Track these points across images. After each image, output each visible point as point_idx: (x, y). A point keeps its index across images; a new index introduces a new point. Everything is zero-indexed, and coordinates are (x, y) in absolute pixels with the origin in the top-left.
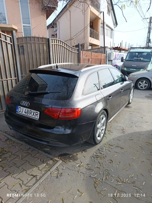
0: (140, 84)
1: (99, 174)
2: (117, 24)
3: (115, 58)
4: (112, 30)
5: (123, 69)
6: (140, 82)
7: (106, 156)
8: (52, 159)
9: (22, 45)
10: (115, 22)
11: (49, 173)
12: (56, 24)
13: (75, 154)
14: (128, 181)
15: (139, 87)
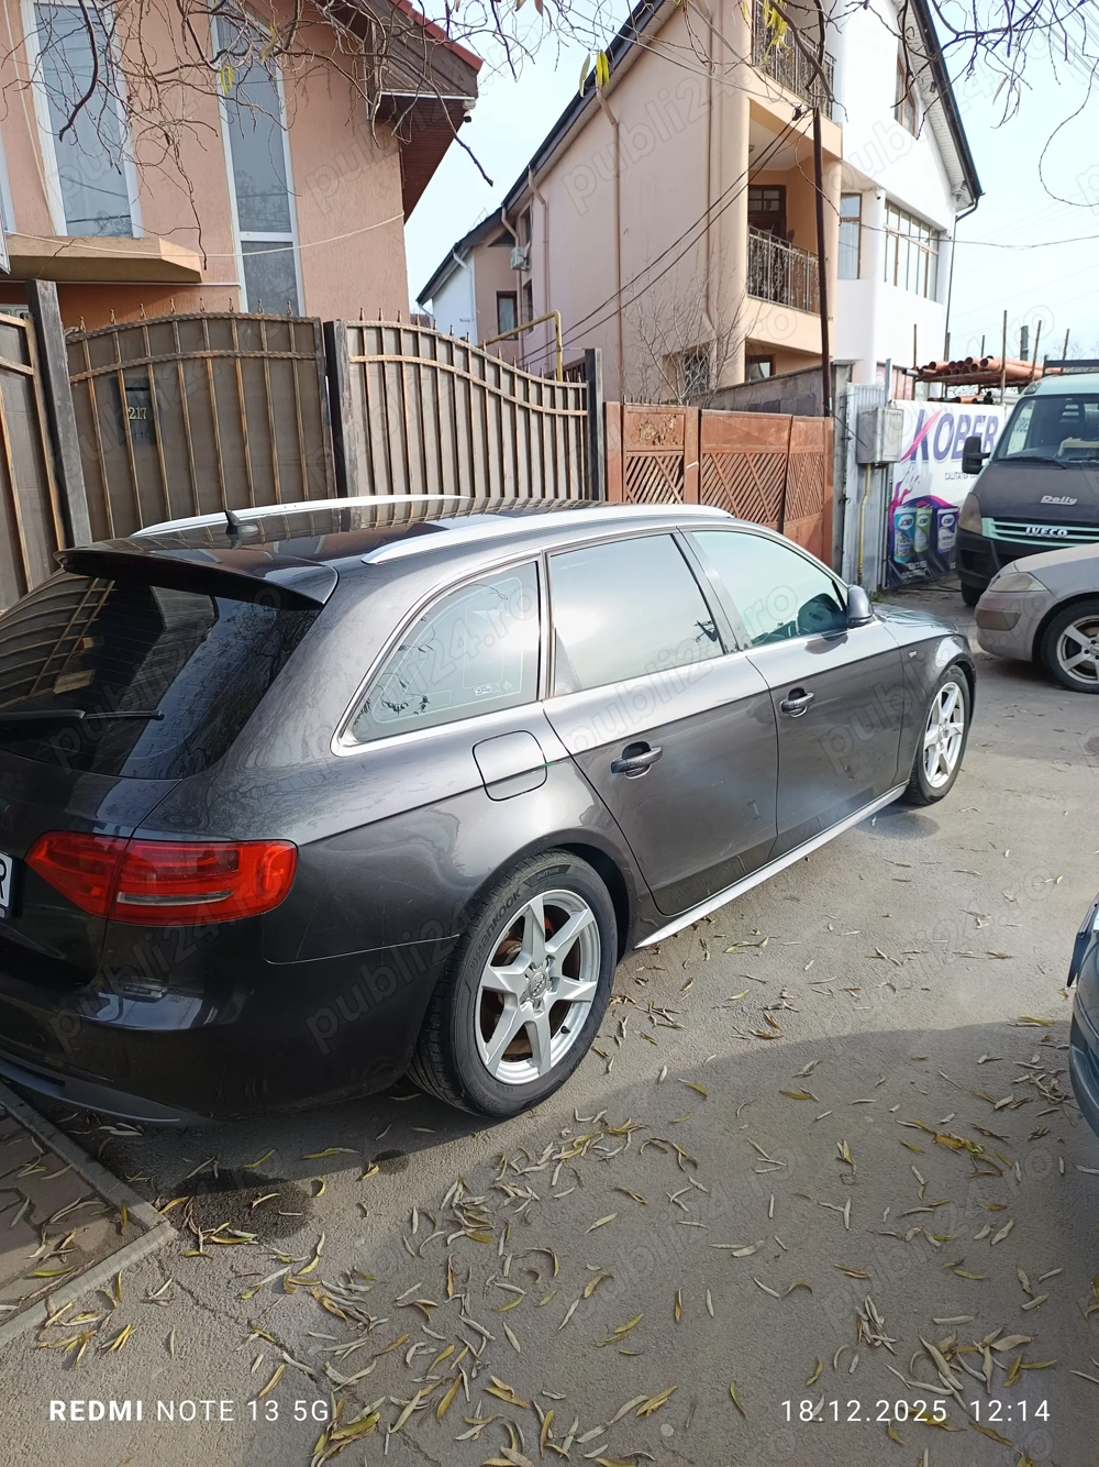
0: (1073, 648)
1: (394, 1360)
2: (976, 192)
3: (920, 447)
4: (938, 234)
5: (970, 525)
6: (1072, 631)
7: (525, 1221)
8: (111, 1211)
9: (138, 375)
10: (959, 176)
11: (36, 1316)
12: (527, 217)
13: (305, 1185)
14: (595, 1442)
15: (1066, 665)
